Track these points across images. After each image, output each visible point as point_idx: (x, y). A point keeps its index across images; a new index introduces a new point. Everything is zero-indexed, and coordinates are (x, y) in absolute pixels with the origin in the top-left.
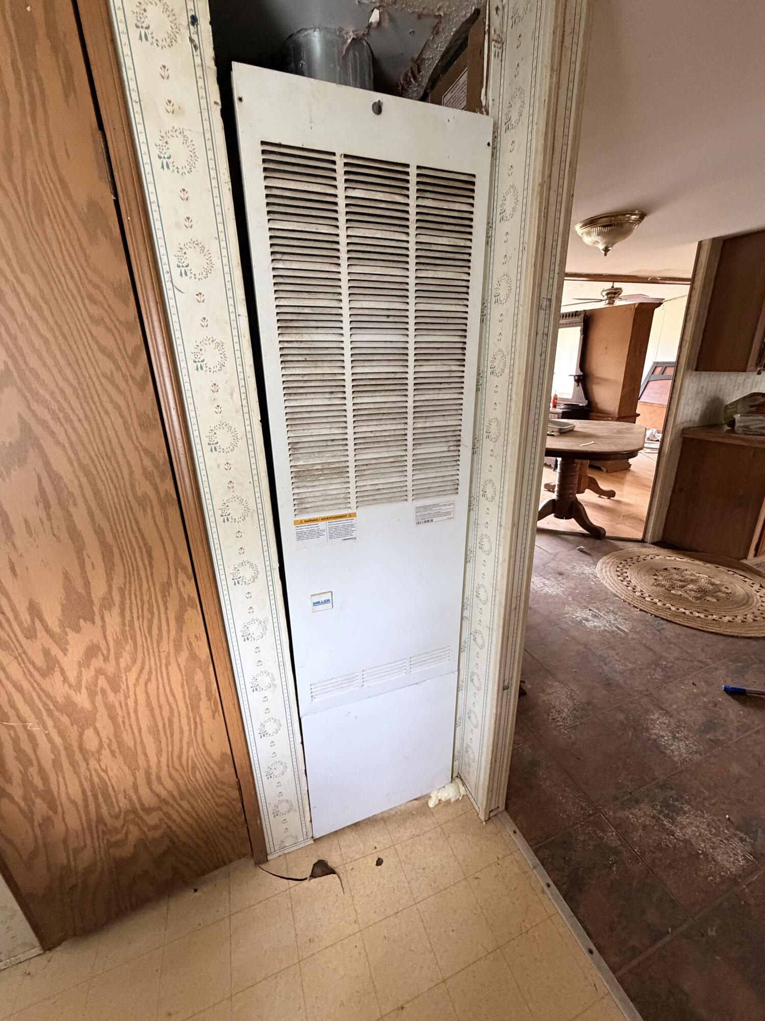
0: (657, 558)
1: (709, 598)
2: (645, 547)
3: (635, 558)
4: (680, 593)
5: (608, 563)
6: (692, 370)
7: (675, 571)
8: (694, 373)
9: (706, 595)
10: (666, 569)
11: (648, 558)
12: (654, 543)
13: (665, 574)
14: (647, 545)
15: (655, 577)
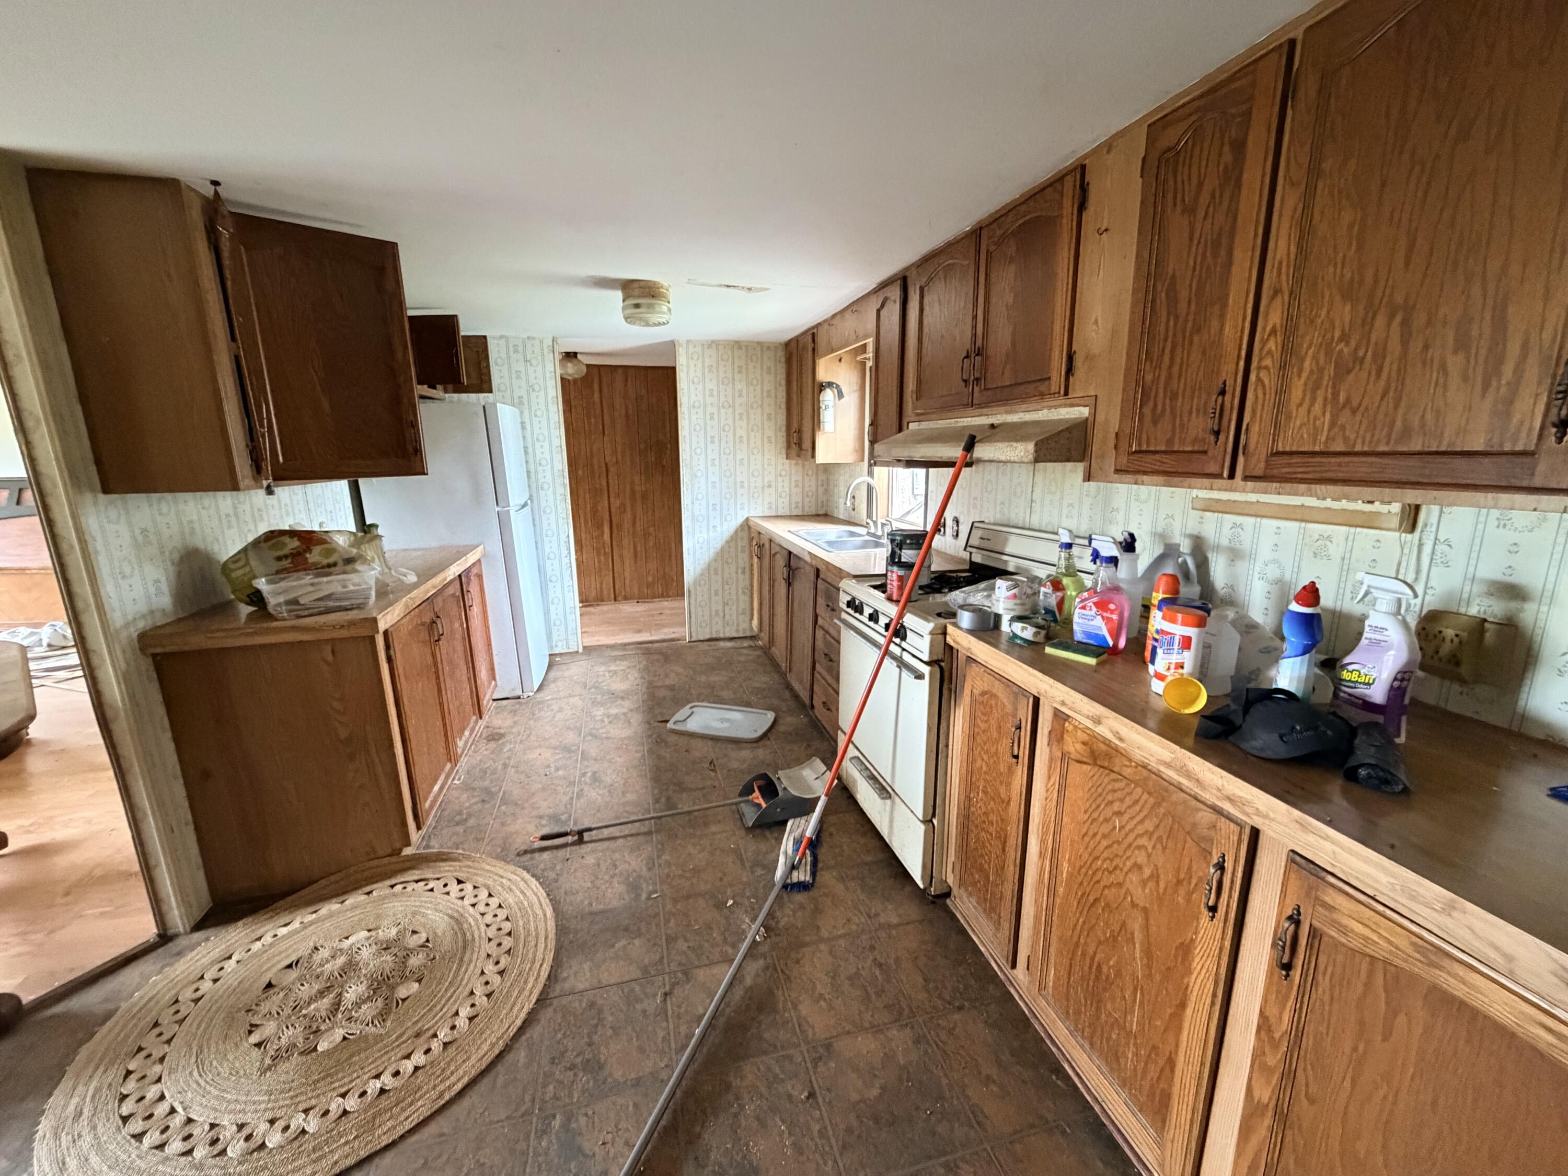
0: (230, 965)
1: (402, 992)
2: (180, 954)
3: (166, 1019)
4: (339, 1033)
5: (79, 1114)
6: (93, 490)
7: (294, 974)
8: (102, 497)
9: (393, 988)
10: (270, 985)
11: (206, 986)
12: (199, 926)
13: (274, 1001)
14: (182, 942)
15: (254, 1039)
